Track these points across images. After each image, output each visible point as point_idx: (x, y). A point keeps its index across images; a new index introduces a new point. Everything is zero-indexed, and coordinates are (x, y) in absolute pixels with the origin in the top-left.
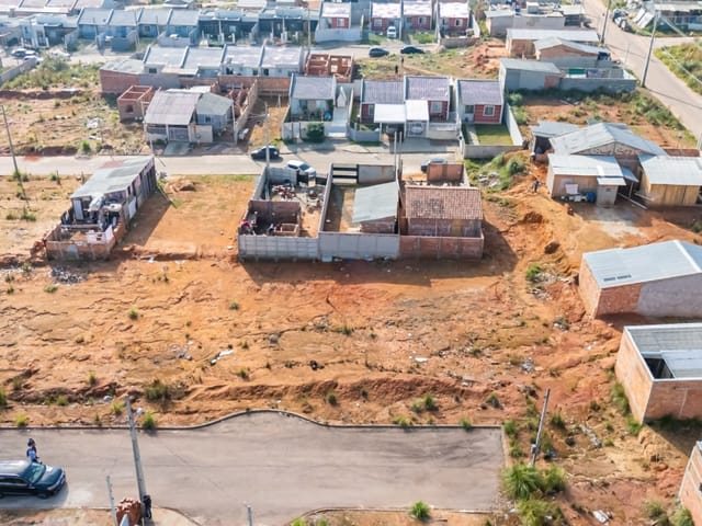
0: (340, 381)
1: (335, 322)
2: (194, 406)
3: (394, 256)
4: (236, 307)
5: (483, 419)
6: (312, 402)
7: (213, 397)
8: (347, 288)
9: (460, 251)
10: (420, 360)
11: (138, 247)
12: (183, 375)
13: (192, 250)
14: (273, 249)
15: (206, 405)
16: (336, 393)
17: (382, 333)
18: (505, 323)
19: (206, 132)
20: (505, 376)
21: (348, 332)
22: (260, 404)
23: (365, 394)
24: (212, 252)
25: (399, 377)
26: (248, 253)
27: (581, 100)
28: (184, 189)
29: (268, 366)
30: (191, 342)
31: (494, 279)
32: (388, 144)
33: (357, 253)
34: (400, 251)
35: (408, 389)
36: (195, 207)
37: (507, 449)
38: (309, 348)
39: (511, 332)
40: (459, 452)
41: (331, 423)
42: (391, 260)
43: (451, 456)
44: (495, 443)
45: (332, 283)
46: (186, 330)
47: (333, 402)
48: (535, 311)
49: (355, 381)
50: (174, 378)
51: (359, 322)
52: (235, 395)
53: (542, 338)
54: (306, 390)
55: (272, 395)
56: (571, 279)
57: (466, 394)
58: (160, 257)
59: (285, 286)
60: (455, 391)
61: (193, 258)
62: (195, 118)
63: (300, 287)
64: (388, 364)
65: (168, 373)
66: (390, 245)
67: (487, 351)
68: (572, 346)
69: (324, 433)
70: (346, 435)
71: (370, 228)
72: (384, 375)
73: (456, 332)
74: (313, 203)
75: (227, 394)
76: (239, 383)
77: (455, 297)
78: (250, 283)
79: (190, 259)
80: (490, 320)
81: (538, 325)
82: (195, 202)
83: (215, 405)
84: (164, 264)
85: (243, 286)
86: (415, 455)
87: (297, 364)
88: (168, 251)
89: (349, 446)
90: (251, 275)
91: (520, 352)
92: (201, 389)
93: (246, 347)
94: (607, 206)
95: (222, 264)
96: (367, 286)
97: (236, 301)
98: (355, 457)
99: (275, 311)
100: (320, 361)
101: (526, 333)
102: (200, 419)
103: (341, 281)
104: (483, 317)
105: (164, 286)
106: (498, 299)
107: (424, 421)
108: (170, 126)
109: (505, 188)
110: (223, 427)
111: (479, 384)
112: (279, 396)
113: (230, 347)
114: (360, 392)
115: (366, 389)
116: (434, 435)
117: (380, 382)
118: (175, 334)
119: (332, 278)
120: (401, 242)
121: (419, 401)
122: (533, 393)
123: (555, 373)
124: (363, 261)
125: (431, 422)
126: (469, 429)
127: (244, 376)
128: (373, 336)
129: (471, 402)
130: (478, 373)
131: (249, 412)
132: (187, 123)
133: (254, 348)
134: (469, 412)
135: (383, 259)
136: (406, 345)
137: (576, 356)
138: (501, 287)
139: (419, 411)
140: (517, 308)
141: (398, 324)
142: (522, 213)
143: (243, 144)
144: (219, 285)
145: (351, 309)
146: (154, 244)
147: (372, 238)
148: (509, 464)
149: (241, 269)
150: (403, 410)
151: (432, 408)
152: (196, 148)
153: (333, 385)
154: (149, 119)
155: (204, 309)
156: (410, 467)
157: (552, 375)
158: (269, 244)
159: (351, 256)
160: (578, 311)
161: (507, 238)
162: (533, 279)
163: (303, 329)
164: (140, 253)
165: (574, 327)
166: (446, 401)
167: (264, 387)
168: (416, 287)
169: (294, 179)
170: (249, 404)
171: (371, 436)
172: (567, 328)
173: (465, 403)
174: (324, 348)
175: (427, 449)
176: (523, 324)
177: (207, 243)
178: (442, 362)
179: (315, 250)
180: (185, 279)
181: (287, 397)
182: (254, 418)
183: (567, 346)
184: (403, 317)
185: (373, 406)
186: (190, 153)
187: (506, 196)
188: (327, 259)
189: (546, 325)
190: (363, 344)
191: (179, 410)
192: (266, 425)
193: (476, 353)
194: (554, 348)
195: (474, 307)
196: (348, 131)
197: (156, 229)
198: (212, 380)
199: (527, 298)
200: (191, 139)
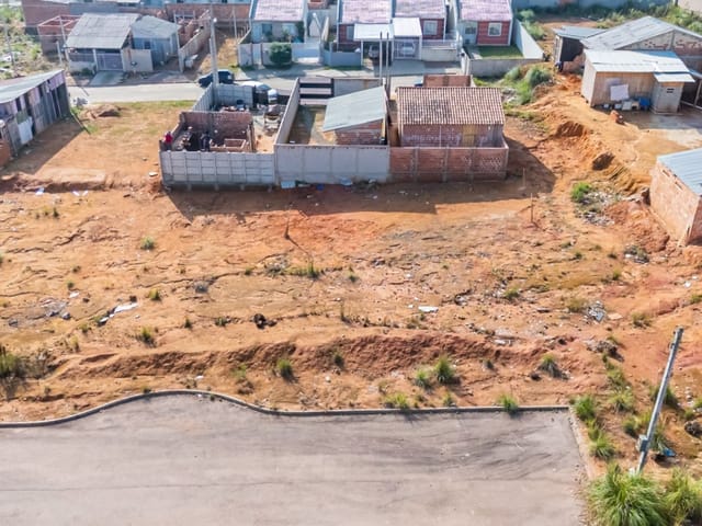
0: (300, 343)
1: (297, 262)
2: (60, 387)
3: (383, 178)
4: (151, 247)
5: (536, 396)
6: (252, 377)
7: (93, 373)
8: (316, 220)
9: (475, 167)
10: (425, 309)
11: (24, 176)
12: (50, 341)
13: (99, 178)
14: (211, 171)
15: (80, 385)
16: (292, 361)
17: (366, 274)
18: (552, 256)
19: (144, 56)
20: (563, 329)
21: (314, 275)
22: (169, 382)
23: (339, 362)
24: (126, 180)
25: (393, 334)
26: (177, 178)
27: (606, 16)
28: (105, 115)
29: (188, 325)
30: (74, 295)
31: (527, 202)
32: (372, 68)
33: (330, 175)
34: (390, 171)
35: (409, 352)
36: (114, 133)
37: (586, 446)
38: (254, 298)
39: (562, 267)
40: (501, 453)
41: (283, 408)
42: (377, 184)
43: (489, 459)
44: (563, 435)
45: (294, 214)
46: (71, 277)
47: (288, 374)
48: (594, 239)
49: (324, 340)
50: (35, 346)
51: (332, 262)
52: (130, 368)
53: (612, 275)
54: (245, 357)
55: (188, 367)
56: (638, 196)
57: (504, 357)
58: (52, 188)
59: (227, 220)
60: (486, 352)
61: (100, 187)
62: (131, 42)
63: (249, 220)
64: (376, 316)
65: (28, 339)
66: (376, 163)
67: (528, 295)
68: (659, 283)
69: (271, 426)
70: (306, 427)
71: (348, 137)
72: (370, 332)
73: (478, 270)
74: (273, 125)
75: (116, 367)
76: (139, 350)
77: (473, 226)
78: (177, 216)
79: (95, 189)
80: (527, 252)
81: (600, 256)
82: (116, 127)
83: (94, 385)
84: (57, 196)
85: (165, 221)
86: (426, 459)
87: (235, 320)
88: (65, 180)
89: (310, 447)
90: (178, 206)
91: (581, 293)
92: (74, 361)
93: (157, 298)
94: (668, 112)
95: (139, 195)
96: (344, 216)
97: (152, 239)
98: (322, 465)
99: (208, 250)
100: (269, 315)
101: (583, 268)
102: (65, 409)
103: (309, 211)
104: (515, 249)
105: (51, 223)
106: (536, 226)
107: (438, 401)
108: (99, 50)
109: (526, 102)
110: (100, 419)
111: (523, 341)
112: (201, 368)
113: (133, 299)
114: (331, 358)
115: (341, 352)
116: (455, 423)
117: (364, 342)
118: (52, 285)
119: (295, 208)
120: (393, 157)
121: (428, 370)
122: (613, 353)
123: (641, 322)
124: (339, 187)
125: (449, 402)
126: (514, 412)
127: (147, 339)
128: (353, 279)
129: (511, 369)
130: (520, 327)
131: (148, 395)
132: (119, 45)
133: (170, 300)
134: (512, 384)
135: (367, 183)
136: (404, 290)
137: (670, 296)
138: (539, 211)
139: (427, 386)
140: (565, 237)
141: (391, 263)
142: (553, 127)
143: (190, 71)
144: (132, 219)
145: (321, 247)
146: (48, 172)
147: (352, 152)
148: (597, 472)
149: (166, 200)
150: (402, 384)
151: (449, 380)
152: (130, 78)
153: (289, 349)
154: (71, 42)
155: (104, 250)
156: (418, 481)
157: (637, 325)
158: (205, 163)
159: (322, 179)
160: (658, 237)
161: (537, 154)
162: (582, 199)
163: (248, 273)
164: (26, 183)
165: (656, 257)
166: (471, 369)
167: (176, 356)
168: (414, 215)
169: (249, 100)
170: (151, 382)
171: (350, 429)
172: (646, 260)
173: (503, 371)
174: (276, 298)
175: (446, 448)
176: (578, 256)
177: (121, 169)
178: (461, 312)
179: (271, 172)
180: (84, 212)
181: (214, 371)
182: (155, 404)
183: (652, 285)
184: (397, 253)
185: (352, 380)
186: (123, 83)
187: (528, 110)
188: (288, 185)
189: (612, 256)
190: (338, 291)
191: (32, 394)
192: (175, 416)
193: (512, 298)
194: (632, 288)
195: (502, 237)
196: (322, 55)
197: (56, 156)
198: (93, 347)
199: (579, 224)
200: (126, 67)
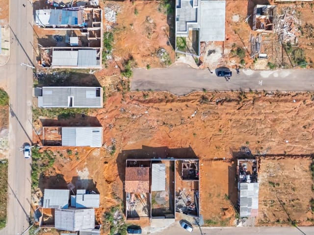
2: (197, 97)
4: (194, 135)
5: (134, 93)
7: (193, 100)
10: (147, 112)
21: (164, 124)
25: (152, 104)
35: (150, 101)
37: (130, 84)
38: (173, 117)
40: (140, 84)
43: (142, 82)
44: (133, 86)
48: (116, 133)
60: (140, 101)
70: (163, 88)
79: (213, 159)
84: (220, 157)
86: (149, 83)
89: (162, 85)
91: (123, 116)
95: (203, 157)
100: (170, 111)
101: (120, 123)
103: (167, 148)
105: (217, 145)
106: (125, 139)
107: (147, 92)
111: (134, 104)
113: (193, 117)
116: (145, 88)
125: (145, 92)
126: (138, 90)
127: (187, 106)
128: (158, 121)
129: (136, 98)
134: (137, 95)
139: (148, 95)
141: (151, 127)
148: (131, 79)
149: (196, 154)
150: (151, 96)
151: (145, 96)
156: (150, 79)
163: (176, 125)
165: (108, 125)
166: (142, 99)
171: (158, 88)
173: (138, 98)
175: (146, 84)
176: (120, 127)
189: (115, 126)
190: (160, 118)
